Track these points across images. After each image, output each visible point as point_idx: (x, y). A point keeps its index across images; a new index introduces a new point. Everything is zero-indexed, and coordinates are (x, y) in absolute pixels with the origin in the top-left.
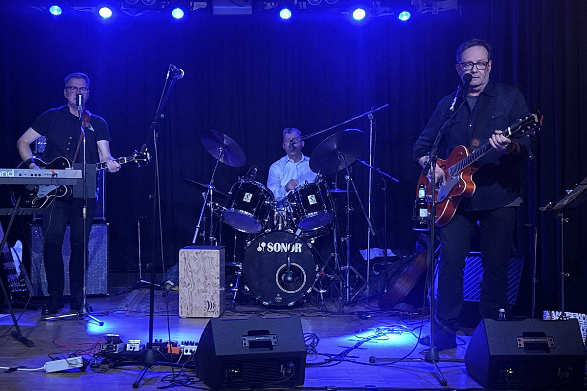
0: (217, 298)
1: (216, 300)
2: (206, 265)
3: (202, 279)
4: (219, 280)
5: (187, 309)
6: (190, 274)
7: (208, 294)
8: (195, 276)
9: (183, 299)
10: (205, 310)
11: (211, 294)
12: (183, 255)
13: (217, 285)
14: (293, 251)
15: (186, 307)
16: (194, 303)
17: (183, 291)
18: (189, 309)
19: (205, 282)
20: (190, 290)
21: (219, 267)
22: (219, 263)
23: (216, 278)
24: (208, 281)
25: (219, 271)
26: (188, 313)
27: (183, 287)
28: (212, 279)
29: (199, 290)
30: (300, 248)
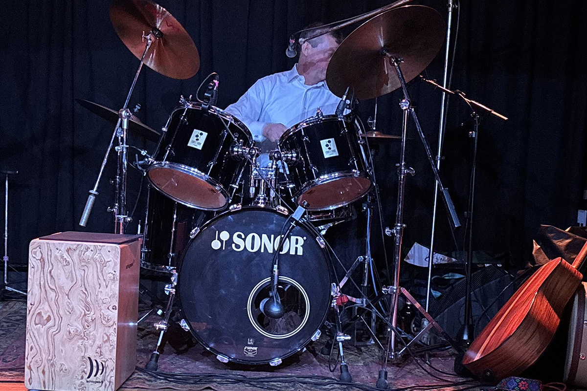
0: (111, 351)
1: (108, 356)
2: (90, 277)
3: (79, 309)
4: (117, 311)
5: (44, 372)
6: (52, 295)
7: (90, 341)
8: (63, 301)
9: (34, 350)
10: (82, 378)
11: (98, 343)
12: (38, 254)
13: (111, 323)
14: (284, 251)
15: (40, 371)
16: (58, 362)
17: (36, 332)
18: (46, 373)
19: (85, 315)
20: (51, 331)
22: (118, 273)
23: (111, 308)
24: (92, 313)
25: (117, 292)
26: (44, 383)
27: (36, 324)
28: (101, 309)
29: (70, 333)
30: (299, 246)
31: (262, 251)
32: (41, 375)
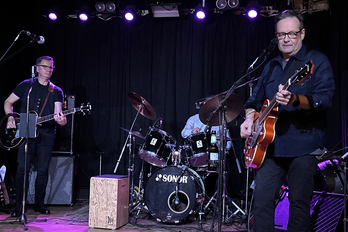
0: (115, 214)
1: (114, 216)
2: (108, 190)
3: (105, 200)
4: (117, 201)
5: (94, 221)
6: (97, 195)
7: (109, 211)
8: (100, 197)
9: (92, 214)
10: (106, 223)
11: (111, 212)
12: (93, 182)
13: (115, 205)
14: (181, 182)
16: (99, 218)
17: (92, 208)
18: (95, 221)
19: (107, 202)
20: (97, 208)
21: (117, 191)
22: (117, 188)
23: (115, 200)
24: (109, 202)
25: (117, 195)
26: (95, 225)
27: (92, 205)
28: (112, 200)
29: (102, 208)
30: (186, 180)
31: (173, 181)
32: (94, 222)
